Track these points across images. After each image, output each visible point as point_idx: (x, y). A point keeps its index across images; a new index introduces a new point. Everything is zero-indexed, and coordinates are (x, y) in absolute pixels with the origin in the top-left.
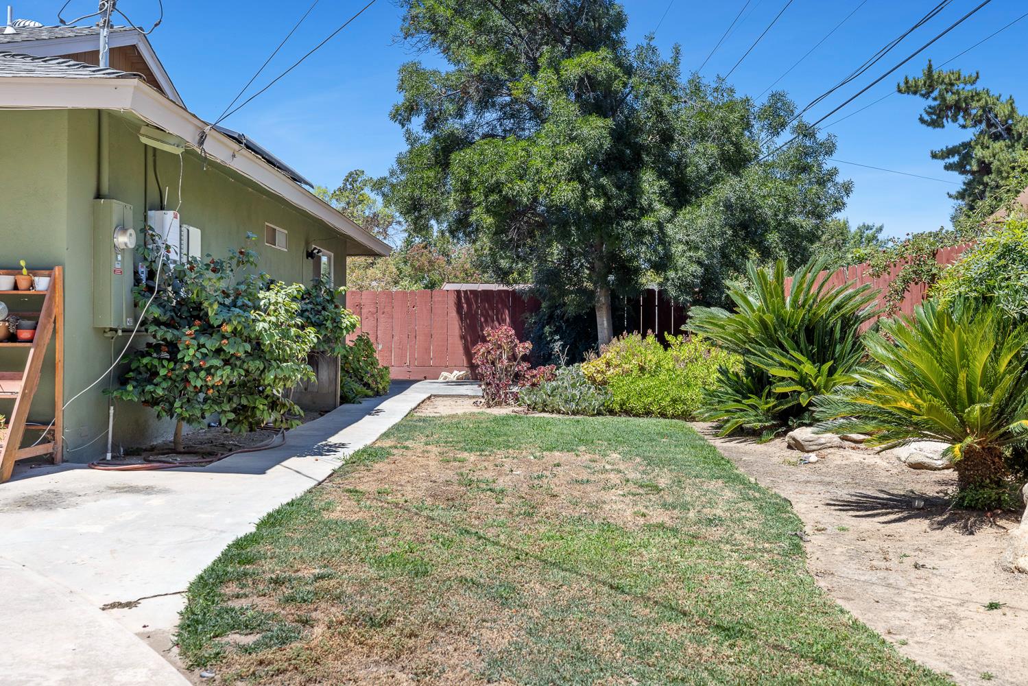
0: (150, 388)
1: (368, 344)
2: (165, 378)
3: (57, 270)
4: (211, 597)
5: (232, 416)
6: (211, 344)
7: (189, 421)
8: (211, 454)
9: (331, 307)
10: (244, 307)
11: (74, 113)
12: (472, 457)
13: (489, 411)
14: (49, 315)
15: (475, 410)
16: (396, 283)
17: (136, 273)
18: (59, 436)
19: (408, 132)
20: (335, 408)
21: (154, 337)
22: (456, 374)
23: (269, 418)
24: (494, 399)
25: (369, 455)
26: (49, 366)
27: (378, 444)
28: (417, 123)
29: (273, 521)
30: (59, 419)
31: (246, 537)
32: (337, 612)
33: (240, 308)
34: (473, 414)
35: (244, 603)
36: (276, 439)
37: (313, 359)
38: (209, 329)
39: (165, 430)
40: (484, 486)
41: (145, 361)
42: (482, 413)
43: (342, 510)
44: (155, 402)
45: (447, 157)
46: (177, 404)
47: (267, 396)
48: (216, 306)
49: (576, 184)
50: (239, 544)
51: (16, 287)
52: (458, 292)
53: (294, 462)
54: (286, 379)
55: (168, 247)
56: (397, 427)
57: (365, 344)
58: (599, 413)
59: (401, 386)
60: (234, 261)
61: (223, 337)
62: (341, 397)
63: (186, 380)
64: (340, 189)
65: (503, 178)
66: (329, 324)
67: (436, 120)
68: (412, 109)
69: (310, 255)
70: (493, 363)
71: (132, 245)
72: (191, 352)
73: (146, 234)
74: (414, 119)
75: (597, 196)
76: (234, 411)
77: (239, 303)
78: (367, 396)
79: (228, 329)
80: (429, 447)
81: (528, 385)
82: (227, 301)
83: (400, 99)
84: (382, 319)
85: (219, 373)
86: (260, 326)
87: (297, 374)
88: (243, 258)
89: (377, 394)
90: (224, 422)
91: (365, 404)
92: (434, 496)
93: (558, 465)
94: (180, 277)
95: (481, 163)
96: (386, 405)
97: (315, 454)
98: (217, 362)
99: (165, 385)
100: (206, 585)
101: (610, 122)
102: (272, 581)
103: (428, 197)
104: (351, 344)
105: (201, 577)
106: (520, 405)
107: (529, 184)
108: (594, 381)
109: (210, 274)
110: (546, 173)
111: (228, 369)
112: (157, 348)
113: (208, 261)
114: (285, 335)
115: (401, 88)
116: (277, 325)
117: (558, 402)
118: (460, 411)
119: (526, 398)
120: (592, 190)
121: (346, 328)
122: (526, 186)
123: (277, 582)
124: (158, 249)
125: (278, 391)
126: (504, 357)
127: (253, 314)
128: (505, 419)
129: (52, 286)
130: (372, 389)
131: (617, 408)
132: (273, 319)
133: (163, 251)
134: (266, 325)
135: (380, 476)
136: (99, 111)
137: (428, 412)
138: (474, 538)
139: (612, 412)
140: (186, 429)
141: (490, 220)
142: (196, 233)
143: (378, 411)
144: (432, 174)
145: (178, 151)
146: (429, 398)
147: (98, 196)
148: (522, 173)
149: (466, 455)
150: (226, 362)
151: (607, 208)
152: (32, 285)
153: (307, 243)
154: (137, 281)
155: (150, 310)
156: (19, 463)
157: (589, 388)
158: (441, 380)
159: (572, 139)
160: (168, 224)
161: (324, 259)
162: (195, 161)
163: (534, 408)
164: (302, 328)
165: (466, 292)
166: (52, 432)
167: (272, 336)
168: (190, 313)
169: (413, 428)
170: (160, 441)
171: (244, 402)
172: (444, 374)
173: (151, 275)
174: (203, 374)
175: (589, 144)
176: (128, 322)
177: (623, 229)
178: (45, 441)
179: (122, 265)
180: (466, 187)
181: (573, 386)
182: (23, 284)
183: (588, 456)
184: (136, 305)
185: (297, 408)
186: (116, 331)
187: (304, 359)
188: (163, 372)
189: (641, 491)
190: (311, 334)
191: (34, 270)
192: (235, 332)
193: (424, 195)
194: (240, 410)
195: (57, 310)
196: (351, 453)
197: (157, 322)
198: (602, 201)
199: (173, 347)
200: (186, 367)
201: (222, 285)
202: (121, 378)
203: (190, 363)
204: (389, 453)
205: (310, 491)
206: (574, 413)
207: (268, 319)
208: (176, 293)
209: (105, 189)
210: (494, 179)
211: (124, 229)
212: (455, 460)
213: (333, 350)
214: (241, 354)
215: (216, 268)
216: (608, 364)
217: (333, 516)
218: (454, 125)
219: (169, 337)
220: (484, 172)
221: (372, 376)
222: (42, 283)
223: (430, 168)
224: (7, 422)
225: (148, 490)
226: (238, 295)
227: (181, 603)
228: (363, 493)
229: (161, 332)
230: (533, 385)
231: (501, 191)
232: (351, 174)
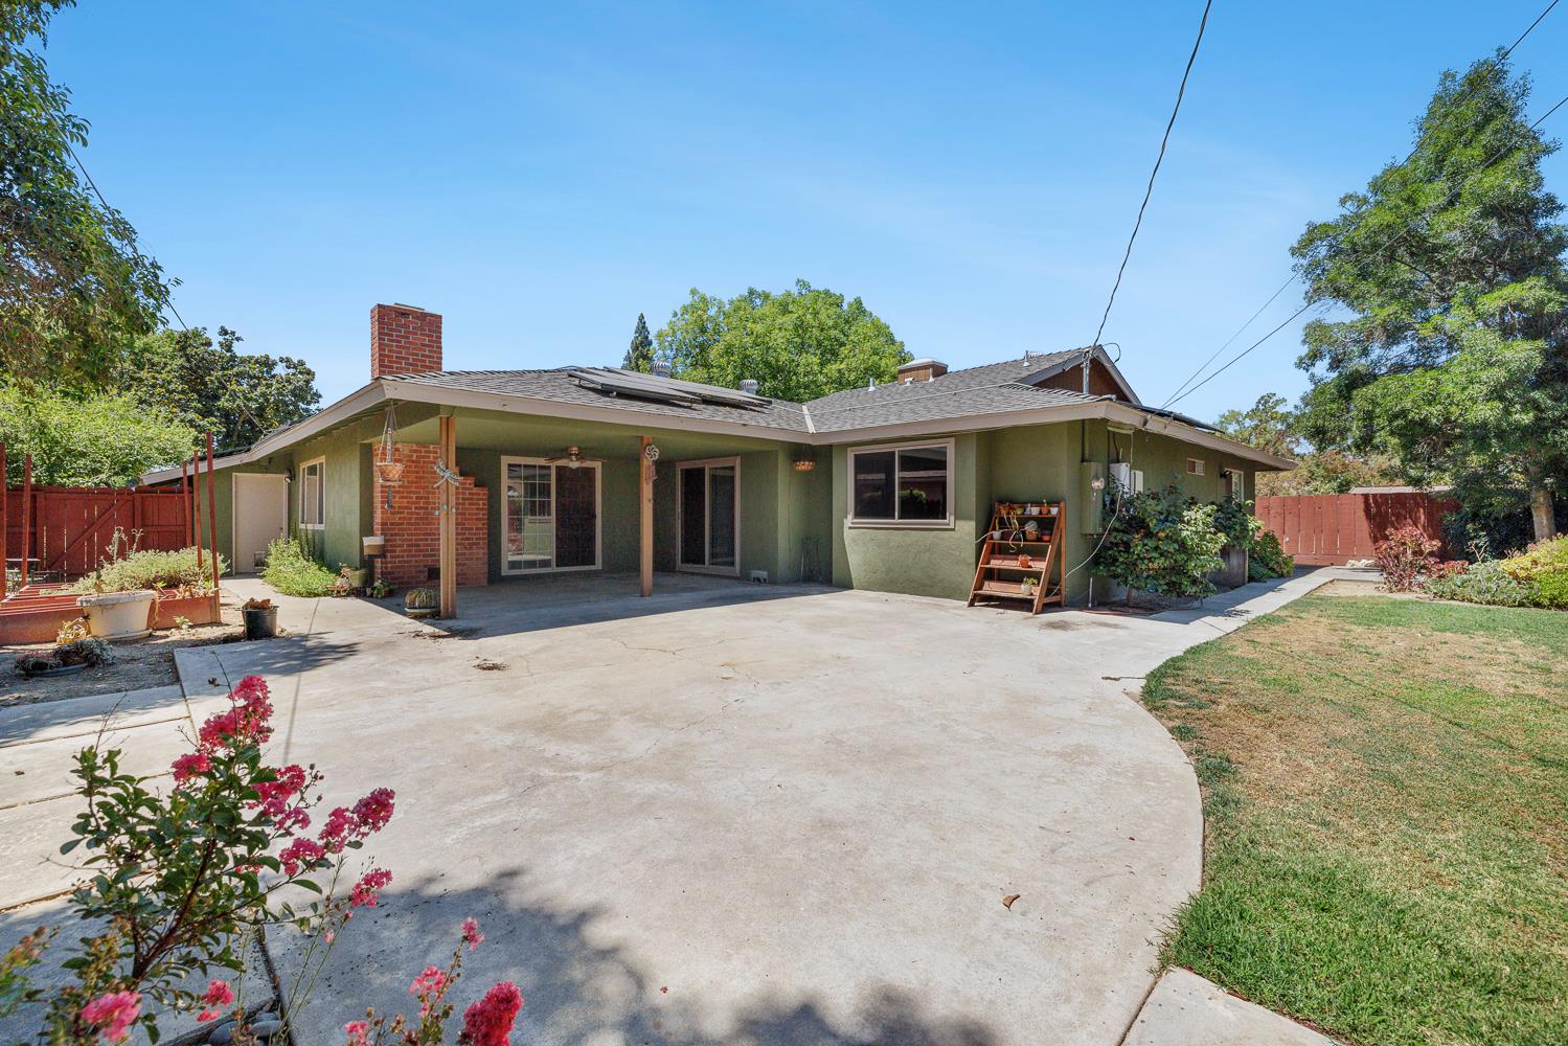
0: (1113, 568)
1: (1273, 538)
2: (1122, 563)
3: (1062, 504)
4: (1159, 682)
5: (1165, 587)
6: (1151, 543)
7: (1138, 589)
8: (1151, 609)
9: (1239, 515)
10: (1173, 522)
11: (1070, 423)
12: (1360, 629)
13: (1390, 595)
14: (1058, 529)
15: (1377, 594)
16: (1307, 483)
17: (1104, 501)
18: (1063, 593)
19: (1313, 375)
20: (1244, 584)
21: (1115, 538)
22: (1364, 562)
23: (1190, 590)
24: (1399, 584)
25: (1268, 620)
26: (1058, 555)
27: (1277, 613)
28: (1321, 368)
29: (1194, 651)
30: (1063, 583)
31: (1177, 657)
32: (1234, 701)
33: (1171, 522)
34: (1373, 597)
35: (1178, 688)
36: (1196, 604)
37: (1225, 552)
38: (1149, 535)
39: (1122, 593)
40: (1361, 649)
41: (1110, 552)
42: (1383, 597)
43: (1242, 650)
44: (1115, 576)
45: (1349, 392)
46: (1130, 578)
47: (1189, 577)
48: (1154, 521)
49: (1497, 404)
50: (1172, 660)
51: (1041, 513)
52: (1366, 496)
53: (1209, 619)
54: (1203, 566)
55: (1123, 486)
56: (1295, 603)
57: (1270, 539)
58: (1521, 605)
59: (1305, 570)
60: (1166, 492)
61: (1160, 540)
62: (1249, 577)
63: (1135, 564)
64: (1253, 411)
65: (1409, 405)
66: (1237, 527)
67: (1340, 361)
68: (1316, 356)
69: (1223, 475)
70: (1397, 557)
71: (1102, 487)
72: (1139, 548)
73: (1110, 479)
74: (1318, 364)
75: (1524, 410)
76: (1166, 584)
77: (1170, 519)
78: (1272, 577)
79: (1162, 535)
80: (1321, 619)
81: (1434, 577)
82: (1162, 517)
83: (1304, 350)
84: (1288, 517)
85: (1157, 561)
86: (1184, 533)
87: (1213, 564)
88: (1173, 490)
89: (1282, 576)
90: (1160, 591)
91: (1270, 583)
92: (1317, 652)
93: (1445, 643)
94: (1130, 503)
95: (1384, 396)
96: (1289, 585)
97: (1225, 615)
98: (1154, 555)
99: (1122, 567)
100: (1155, 676)
101: (1541, 343)
102: (1193, 680)
103: (1330, 424)
104: (1258, 539)
105: (1152, 673)
106: (1426, 593)
107: (1439, 407)
108: (1516, 577)
109: (1150, 502)
110: (1458, 397)
111: (1163, 559)
112: (1117, 545)
113: (1148, 492)
114: (1202, 538)
115: (1304, 342)
116: (1197, 533)
117: (1468, 591)
118: (1360, 594)
119: (1432, 587)
120: (1518, 407)
121: (1252, 530)
122: (1436, 409)
123: (1197, 681)
124: (1117, 487)
125: (1197, 574)
126: (1409, 552)
127: (1180, 526)
128: (1403, 604)
129: (1059, 512)
130: (1277, 572)
131: (1546, 602)
132: (1194, 529)
133: (1121, 488)
134: (1189, 533)
135: (1274, 634)
136: (1083, 420)
137: (1328, 592)
138: (1342, 679)
139: (1538, 605)
140: (1134, 593)
141: (1395, 440)
142: (1140, 474)
143: (1281, 589)
144: (1335, 406)
145: (1131, 432)
146: (1332, 582)
147: (1083, 461)
148: (1431, 400)
149: (1353, 627)
150: (1162, 555)
151: (1538, 419)
152: (1049, 512)
153: (1221, 467)
154: (1105, 505)
155: (1113, 522)
156: (1045, 605)
157: (1510, 583)
158: (1348, 566)
159: (1491, 365)
160: (1123, 472)
161: (1235, 479)
162: (1140, 434)
163: (1441, 596)
164: (1215, 534)
165: (1374, 496)
166: (1059, 590)
167: (1192, 539)
168: (1137, 524)
169: (1311, 604)
170: (1117, 599)
171: (1174, 579)
172: (1353, 562)
173: (1113, 502)
174: (1146, 561)
175: (1514, 366)
176: (1100, 530)
177: (1562, 437)
178: (1056, 594)
179: (1095, 499)
180: (1369, 417)
181: (1489, 579)
182: (1045, 511)
183: (1484, 640)
184: (1104, 520)
185: (1211, 585)
186: (1092, 535)
187: (1216, 553)
188: (1121, 560)
189: (1529, 671)
190: (1222, 538)
191: (1051, 503)
192: (1167, 537)
193: (1326, 424)
194: (1171, 584)
195: (1062, 525)
196: (1254, 617)
197: (1116, 530)
198: (1531, 414)
199: (1127, 546)
200: (1135, 557)
201: (1159, 508)
202: (1096, 562)
203: (1138, 555)
204: (1285, 621)
205: (1220, 638)
206: (1488, 603)
207: (1190, 528)
208: (1128, 511)
209: (1087, 455)
210: (1399, 407)
211: (1098, 479)
212: (1342, 629)
213: (1241, 545)
214: (1172, 550)
215: (1155, 497)
216: (1535, 562)
217: (1236, 653)
218: (1359, 364)
219: (1125, 539)
220: (1389, 402)
221: (1277, 562)
222: (1054, 511)
223: (1333, 401)
224: (1039, 583)
225: (1116, 626)
226: (1169, 513)
227: (1143, 682)
228: (1259, 643)
229: (1120, 536)
230: (1441, 577)
231: (1405, 417)
232: (1262, 398)
